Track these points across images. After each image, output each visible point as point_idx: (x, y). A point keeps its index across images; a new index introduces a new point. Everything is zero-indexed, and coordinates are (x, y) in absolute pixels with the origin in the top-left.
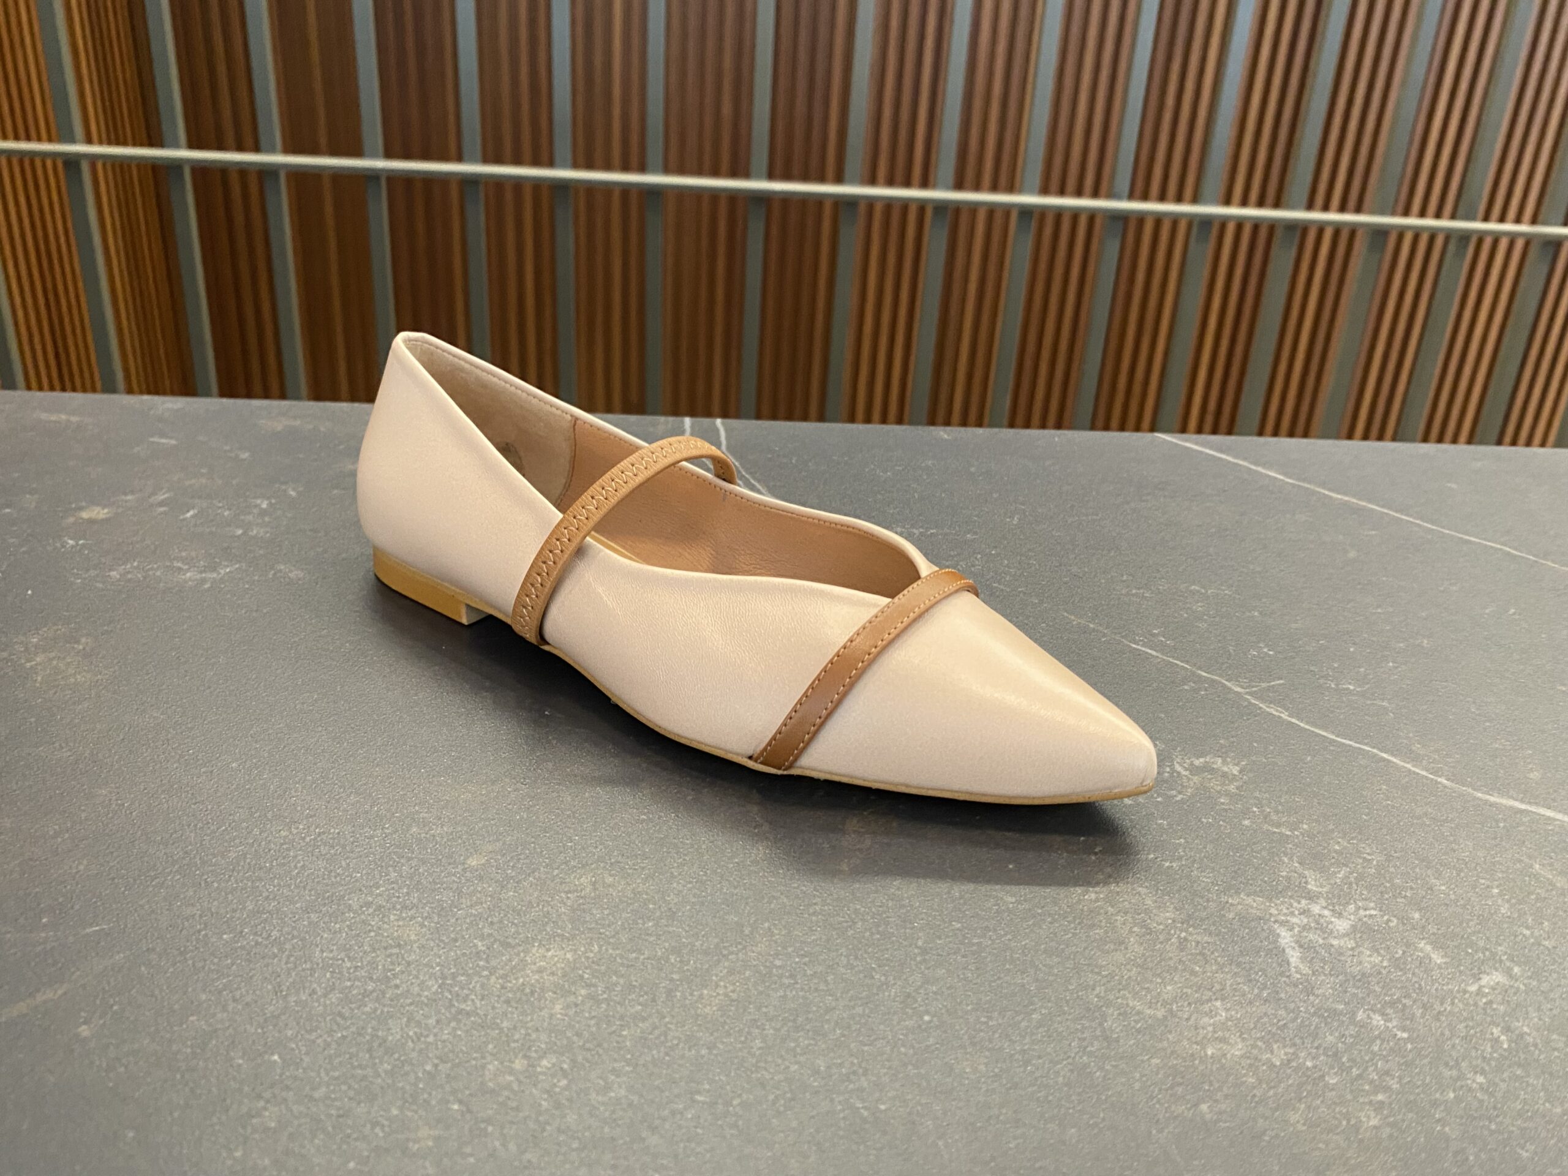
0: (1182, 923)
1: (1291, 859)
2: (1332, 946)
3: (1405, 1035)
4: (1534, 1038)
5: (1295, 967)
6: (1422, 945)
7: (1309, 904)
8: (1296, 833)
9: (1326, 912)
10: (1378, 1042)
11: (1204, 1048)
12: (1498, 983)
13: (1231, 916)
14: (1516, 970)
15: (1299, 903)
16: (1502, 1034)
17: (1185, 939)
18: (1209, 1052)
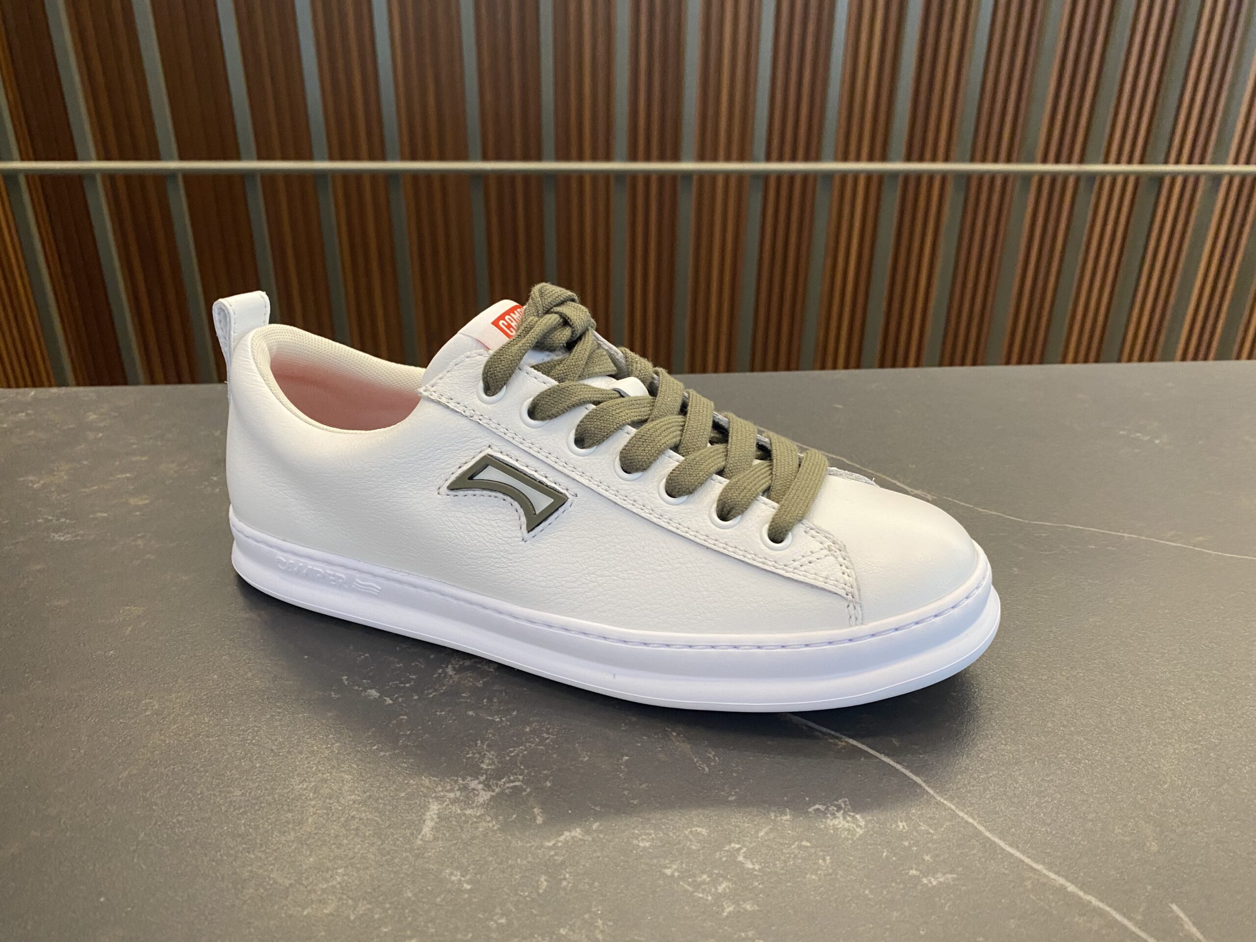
0: (359, 804)
1: (482, 743)
2: (465, 815)
3: (469, 887)
4: (569, 883)
5: (423, 836)
6: (535, 810)
7: (472, 780)
8: (504, 719)
9: (481, 786)
10: (442, 896)
11: (304, 909)
12: (573, 838)
13: (403, 794)
14: (595, 826)
15: (464, 781)
16: (546, 880)
17: (353, 817)
18: (305, 913)
